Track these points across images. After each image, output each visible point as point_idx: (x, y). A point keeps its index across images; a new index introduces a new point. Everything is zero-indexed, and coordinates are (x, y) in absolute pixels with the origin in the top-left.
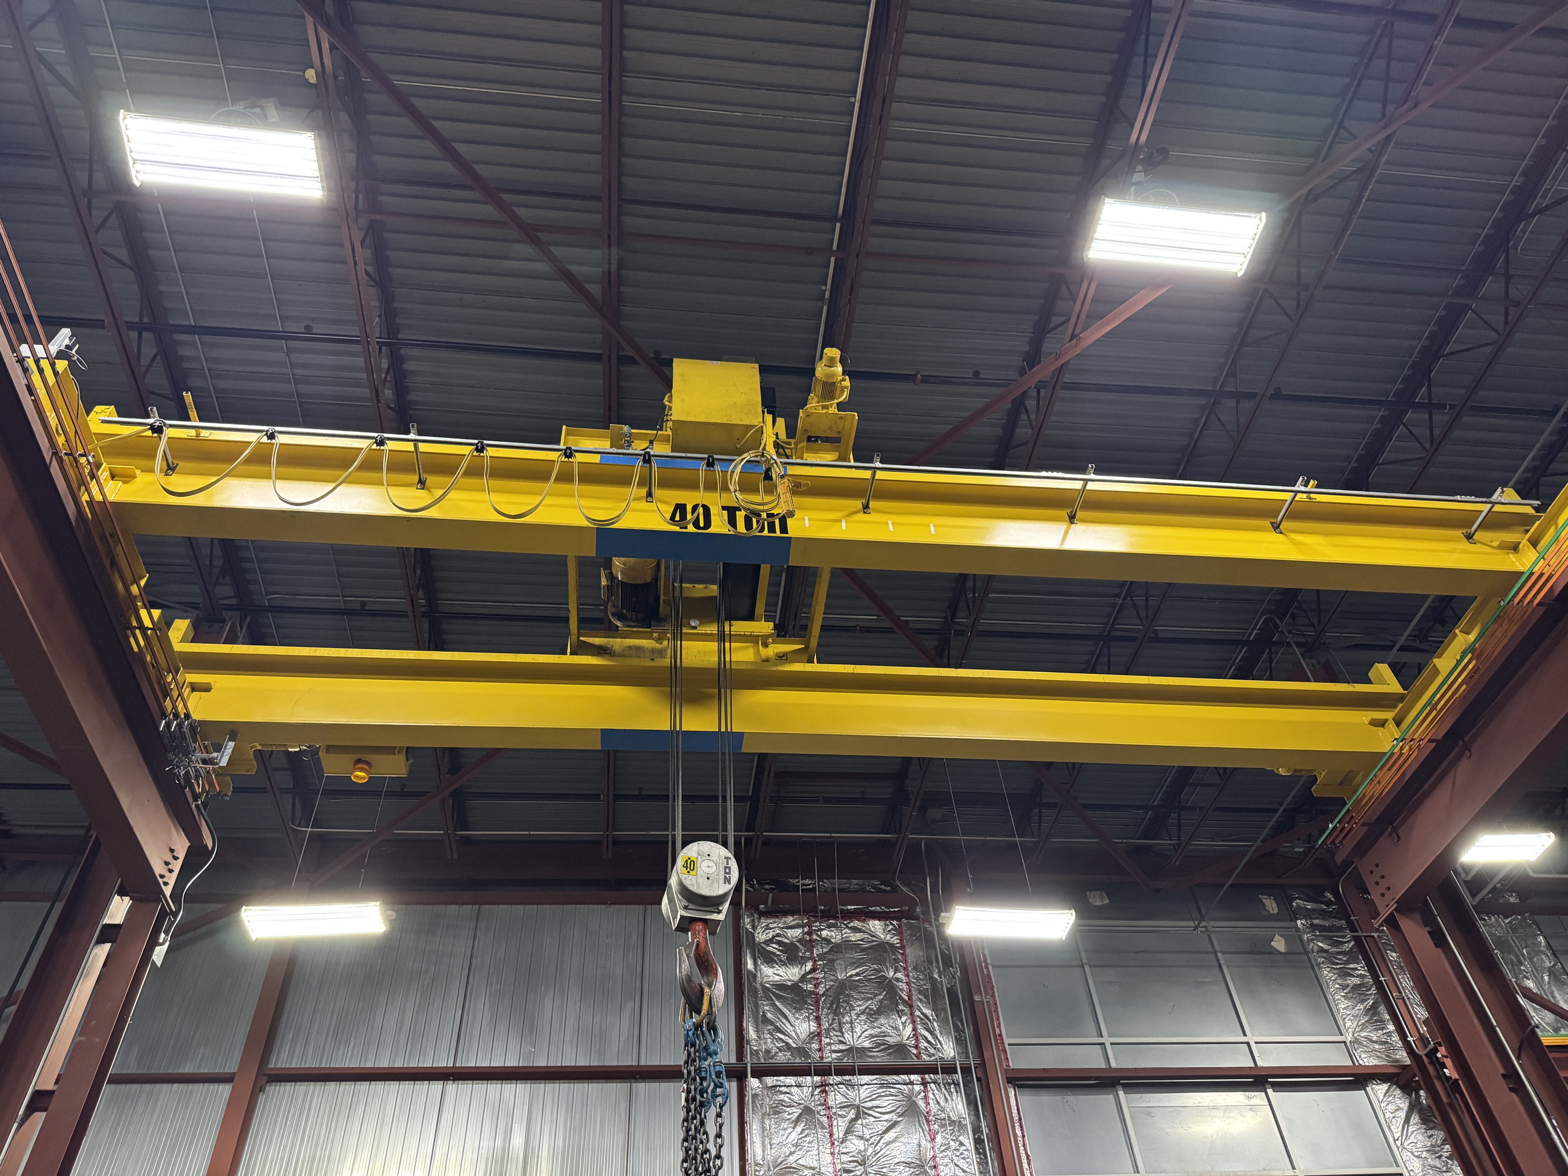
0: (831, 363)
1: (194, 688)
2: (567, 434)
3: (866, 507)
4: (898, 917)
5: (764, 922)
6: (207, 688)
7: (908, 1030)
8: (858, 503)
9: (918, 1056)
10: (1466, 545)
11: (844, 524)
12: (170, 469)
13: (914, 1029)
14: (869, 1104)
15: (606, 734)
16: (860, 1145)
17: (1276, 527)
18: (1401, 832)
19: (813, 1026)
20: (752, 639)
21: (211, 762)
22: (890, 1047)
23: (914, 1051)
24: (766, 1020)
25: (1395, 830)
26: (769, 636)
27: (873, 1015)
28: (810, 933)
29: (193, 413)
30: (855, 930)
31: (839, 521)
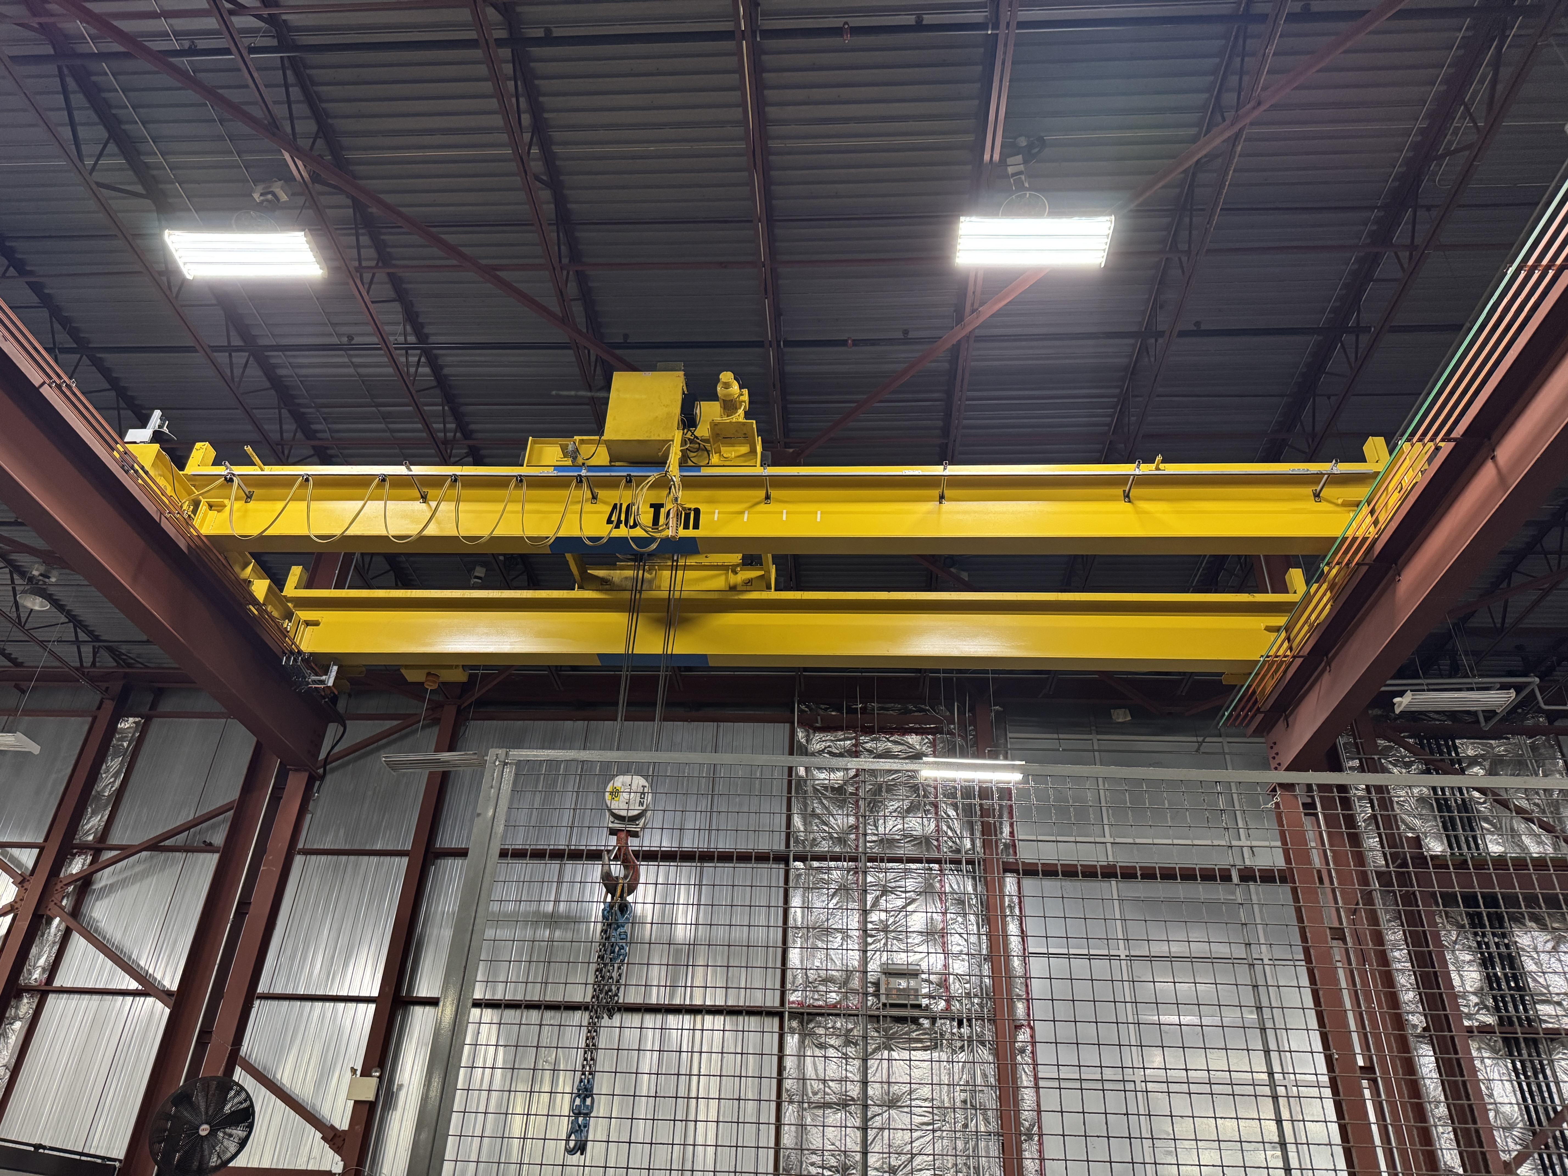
0: (727, 385)
1: (308, 623)
2: (534, 442)
3: (768, 497)
4: (933, 732)
5: (818, 736)
6: (316, 624)
7: (933, 825)
8: (762, 493)
9: (938, 848)
10: (1312, 505)
11: (746, 515)
12: (249, 497)
13: (937, 826)
14: (893, 885)
16: (883, 916)
17: (1127, 497)
18: (1290, 719)
19: (852, 820)
21: (322, 682)
22: (915, 839)
23: (935, 843)
24: (814, 815)
25: (1286, 719)
26: (738, 565)
27: (905, 813)
28: (855, 745)
29: (256, 459)
30: (895, 742)
31: (743, 513)
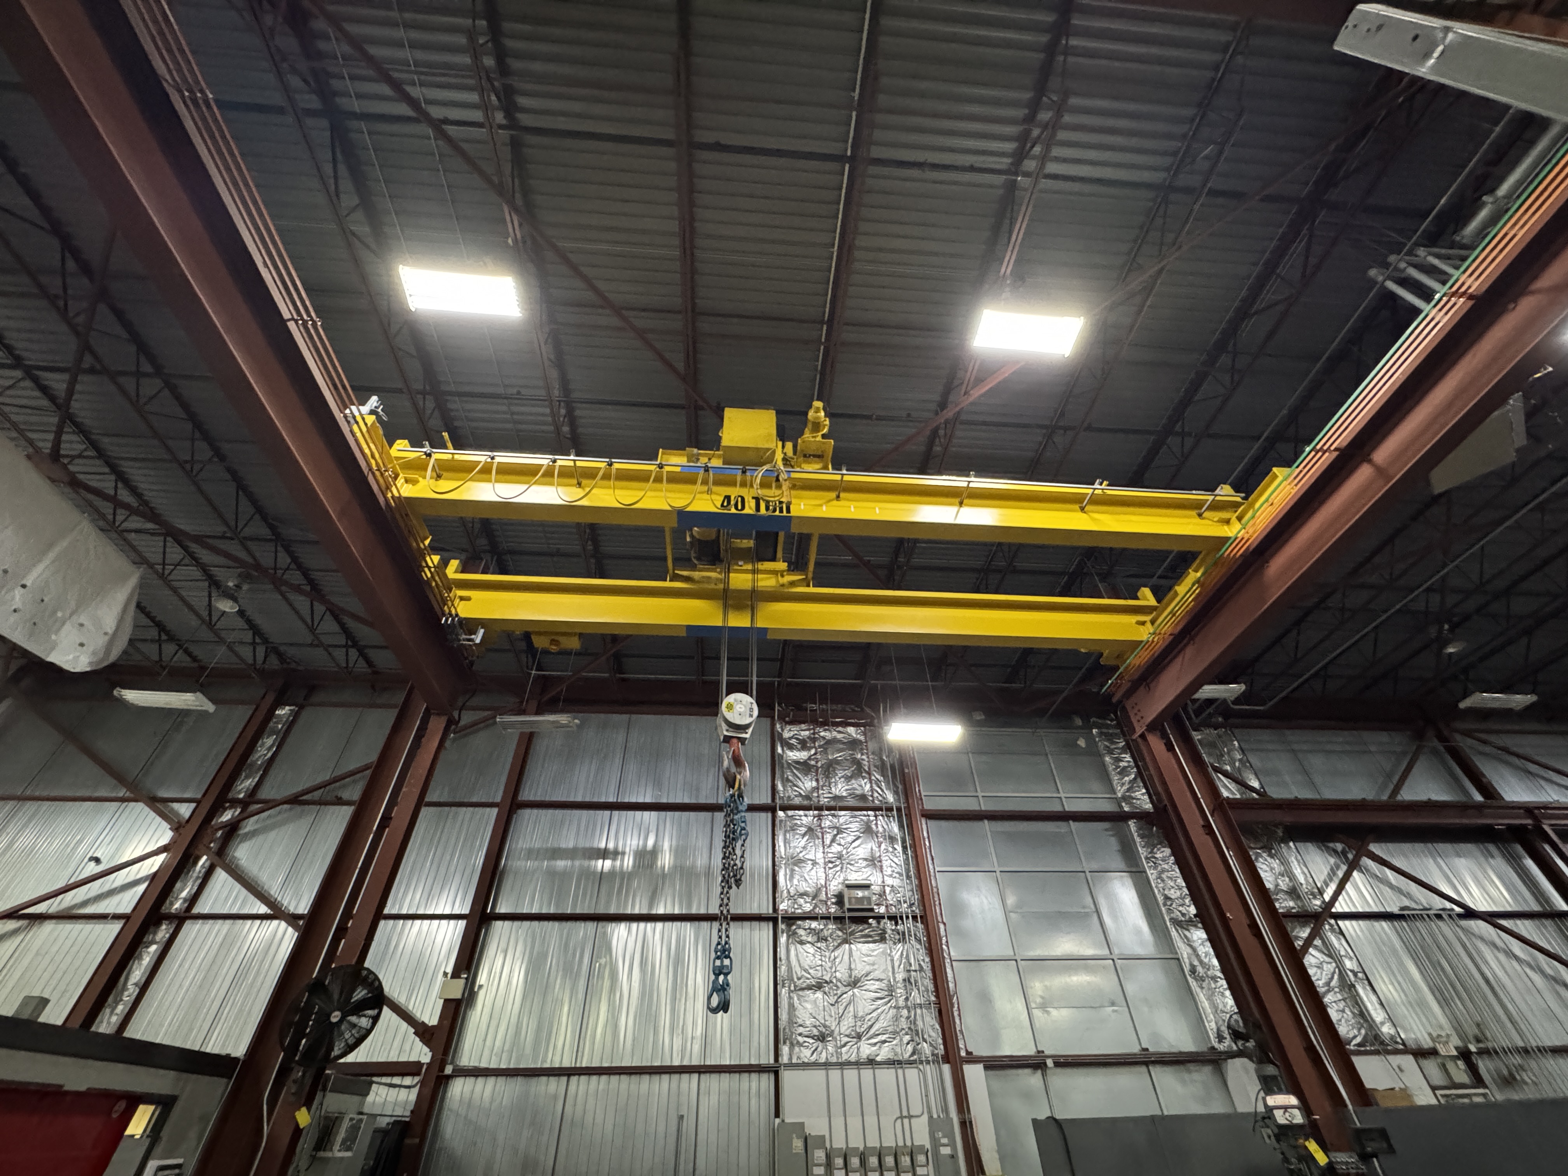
0: (817, 410)
1: (462, 599)
2: (663, 454)
3: (838, 497)
4: (864, 725)
5: (788, 727)
6: (468, 599)
7: (868, 787)
8: (833, 495)
9: (873, 801)
10: (1197, 520)
11: (824, 508)
12: (439, 477)
13: (871, 787)
14: (845, 827)
15: (689, 628)
16: (839, 848)
17: (1082, 509)
18: (1152, 686)
19: (814, 784)
20: (775, 572)
21: (471, 640)
22: (857, 796)
23: (871, 798)
24: (788, 780)
25: (1148, 685)
26: (784, 571)
27: (848, 779)
28: (814, 734)
29: (449, 445)
30: (840, 732)
31: (821, 505)
